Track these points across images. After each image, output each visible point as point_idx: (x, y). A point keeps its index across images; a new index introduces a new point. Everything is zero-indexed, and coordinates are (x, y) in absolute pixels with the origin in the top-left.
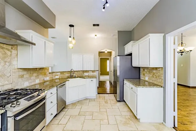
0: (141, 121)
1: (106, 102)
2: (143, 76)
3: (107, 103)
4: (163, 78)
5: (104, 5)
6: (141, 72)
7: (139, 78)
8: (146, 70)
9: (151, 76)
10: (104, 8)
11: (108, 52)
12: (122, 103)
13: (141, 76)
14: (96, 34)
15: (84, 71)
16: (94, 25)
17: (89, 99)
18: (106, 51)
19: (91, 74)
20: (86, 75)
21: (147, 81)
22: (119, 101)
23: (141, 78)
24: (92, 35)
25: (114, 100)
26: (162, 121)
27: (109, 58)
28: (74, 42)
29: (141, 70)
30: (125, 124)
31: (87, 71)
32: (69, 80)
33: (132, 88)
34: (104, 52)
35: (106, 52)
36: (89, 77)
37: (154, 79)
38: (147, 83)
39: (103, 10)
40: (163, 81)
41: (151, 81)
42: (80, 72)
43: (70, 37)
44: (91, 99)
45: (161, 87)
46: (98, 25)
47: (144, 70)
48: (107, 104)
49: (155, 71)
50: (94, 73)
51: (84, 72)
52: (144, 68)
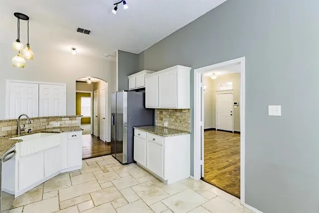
0: (169, 183)
1: (105, 170)
2: (159, 121)
3: (108, 171)
4: (190, 122)
5: (117, 4)
6: (156, 115)
7: (153, 125)
8: (164, 113)
9: (173, 120)
10: (116, 9)
11: (93, 83)
12: (132, 166)
13: (156, 121)
14: (74, 47)
15: (49, 119)
16: (80, 30)
17: (69, 173)
18: (90, 80)
19: (67, 122)
20: (54, 126)
21: (165, 128)
22: (126, 164)
23: (157, 124)
24: (68, 48)
25: (117, 164)
26: (189, 175)
27: (92, 93)
28: (28, 53)
29: (157, 113)
30: (151, 193)
31: (56, 118)
32: (21, 141)
33: (154, 139)
34: (86, 82)
35: (89, 82)
36: (62, 129)
37: (177, 124)
38: (166, 131)
39: (114, 11)
40: (190, 126)
41: (173, 127)
42: (42, 120)
43: (18, 41)
44: (72, 172)
45: (189, 133)
46: (88, 32)
47: (161, 113)
48: (109, 173)
49: (178, 114)
50: (74, 122)
51: (51, 121)
52: (161, 110)
